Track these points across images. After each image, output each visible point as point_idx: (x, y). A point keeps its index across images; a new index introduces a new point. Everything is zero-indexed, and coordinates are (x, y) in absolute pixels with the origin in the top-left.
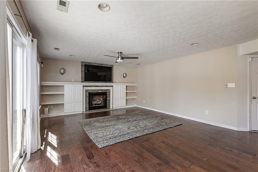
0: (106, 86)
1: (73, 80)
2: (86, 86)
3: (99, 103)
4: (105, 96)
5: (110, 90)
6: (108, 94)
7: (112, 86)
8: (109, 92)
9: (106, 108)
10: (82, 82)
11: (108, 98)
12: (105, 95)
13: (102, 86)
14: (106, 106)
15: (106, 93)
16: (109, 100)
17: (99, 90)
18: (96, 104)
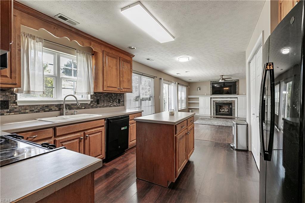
0: (231, 98)
1: (205, 94)
2: (213, 98)
3: (226, 111)
4: (231, 106)
5: (235, 101)
6: (233, 104)
7: (237, 98)
8: (234, 103)
9: (232, 116)
10: (211, 95)
11: (233, 108)
12: (230, 104)
13: (227, 98)
14: (232, 115)
15: (232, 103)
16: (234, 109)
17: (224, 101)
18: (223, 112)
